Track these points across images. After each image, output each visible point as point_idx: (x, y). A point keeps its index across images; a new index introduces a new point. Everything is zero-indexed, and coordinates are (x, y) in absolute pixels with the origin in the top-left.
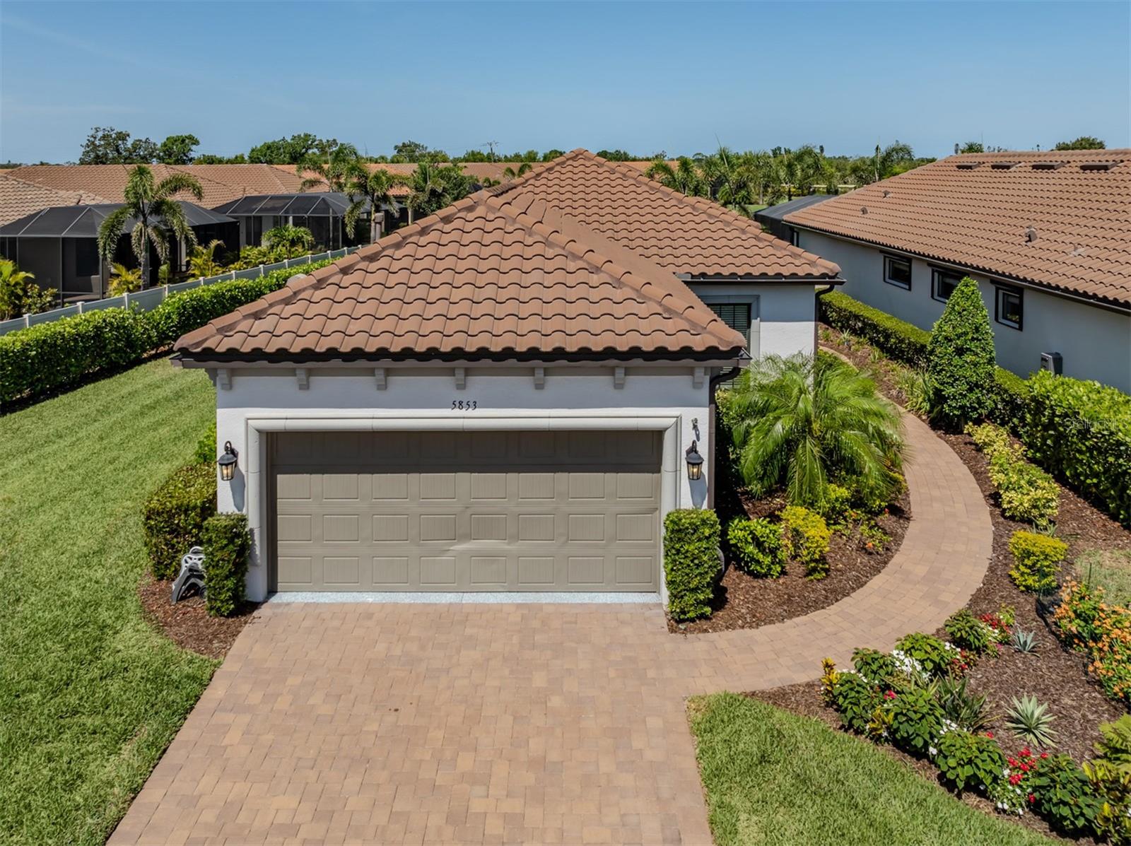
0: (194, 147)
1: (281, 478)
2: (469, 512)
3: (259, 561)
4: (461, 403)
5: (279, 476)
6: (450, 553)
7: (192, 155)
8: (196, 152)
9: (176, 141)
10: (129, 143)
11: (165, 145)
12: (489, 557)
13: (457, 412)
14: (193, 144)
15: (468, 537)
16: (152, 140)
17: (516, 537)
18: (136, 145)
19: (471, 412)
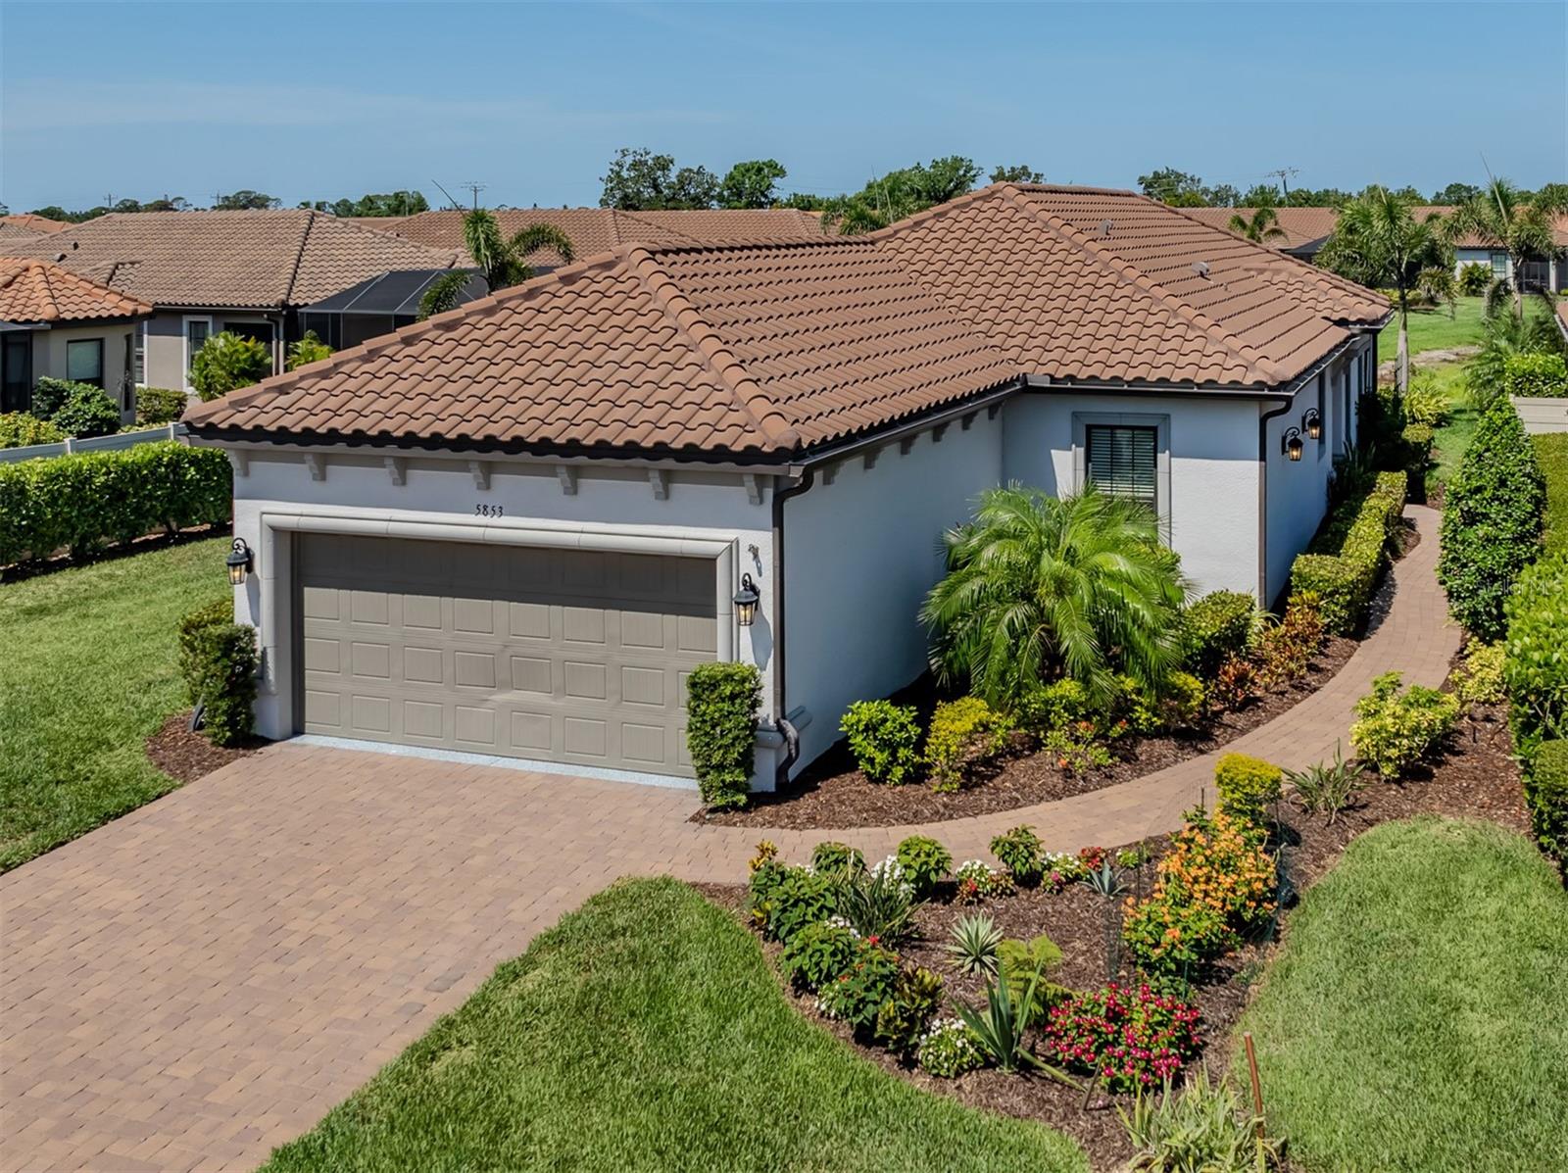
0: (777, 181)
1: (309, 593)
2: (510, 652)
3: (273, 688)
4: (485, 507)
5: (306, 589)
6: (489, 704)
7: (774, 194)
8: (782, 189)
9: (748, 170)
10: (673, 177)
11: (731, 177)
12: (533, 712)
13: (481, 519)
14: (775, 175)
15: (510, 686)
16: (708, 170)
17: (562, 691)
18: (684, 180)
19: (496, 520)
